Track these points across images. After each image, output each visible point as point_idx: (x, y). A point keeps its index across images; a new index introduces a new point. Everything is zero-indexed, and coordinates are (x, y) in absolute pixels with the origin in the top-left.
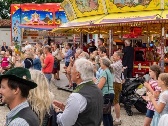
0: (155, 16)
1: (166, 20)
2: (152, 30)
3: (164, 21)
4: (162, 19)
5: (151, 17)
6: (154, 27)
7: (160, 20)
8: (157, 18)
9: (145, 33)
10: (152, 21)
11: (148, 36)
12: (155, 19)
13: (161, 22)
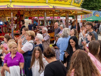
0: (6, 5)
1: (13, 8)
2: (6, 14)
3: (12, 9)
4: (10, 7)
5: (4, 6)
6: (8, 13)
7: (9, 8)
8: (8, 6)
9: (2, 16)
10: (5, 8)
11: (4, 18)
12: (6, 7)
13: (10, 9)
